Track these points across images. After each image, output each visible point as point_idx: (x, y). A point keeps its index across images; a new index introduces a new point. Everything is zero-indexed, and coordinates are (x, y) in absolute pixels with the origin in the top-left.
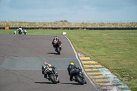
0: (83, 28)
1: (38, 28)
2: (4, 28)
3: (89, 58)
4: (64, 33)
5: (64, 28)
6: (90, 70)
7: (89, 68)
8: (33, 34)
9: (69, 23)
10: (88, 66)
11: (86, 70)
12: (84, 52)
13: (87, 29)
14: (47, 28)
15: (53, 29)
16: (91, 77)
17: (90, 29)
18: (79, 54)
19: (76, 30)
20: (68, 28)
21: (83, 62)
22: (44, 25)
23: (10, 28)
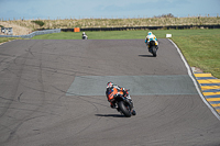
0: (199, 27)
1: (125, 29)
2: (73, 30)
3: (210, 75)
4: (169, 36)
5: (168, 28)
6: (212, 94)
7: (211, 91)
9: (176, 19)
10: (208, 87)
11: (206, 94)
12: (201, 66)
13: (205, 27)
14: (140, 28)
16: (214, 105)
17: (211, 27)
18: (193, 69)
19: (188, 30)
20: (174, 27)
21: (200, 82)
22: (136, 23)
23: (82, 30)
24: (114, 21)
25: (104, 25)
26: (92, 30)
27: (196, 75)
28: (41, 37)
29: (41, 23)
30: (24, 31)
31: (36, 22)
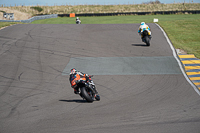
0: (184, 12)
1: (117, 14)
2: (68, 16)
3: (193, 56)
4: (156, 20)
5: (155, 13)
6: (195, 73)
7: (194, 70)
8: (110, 22)
9: (162, 5)
10: (192, 68)
11: (189, 74)
12: (185, 48)
13: (189, 12)
14: (130, 14)
15: (139, 14)
16: (197, 84)
17: (194, 12)
18: (178, 51)
19: (173, 15)
20: (161, 13)
21: (184, 62)
22: (126, 8)
23: (77, 15)
24: (106, 7)
25: (97, 11)
26: (86, 15)
27: (181, 57)
28: (39, 22)
29: (40, 9)
30: (24, 17)
31: (35, 8)
